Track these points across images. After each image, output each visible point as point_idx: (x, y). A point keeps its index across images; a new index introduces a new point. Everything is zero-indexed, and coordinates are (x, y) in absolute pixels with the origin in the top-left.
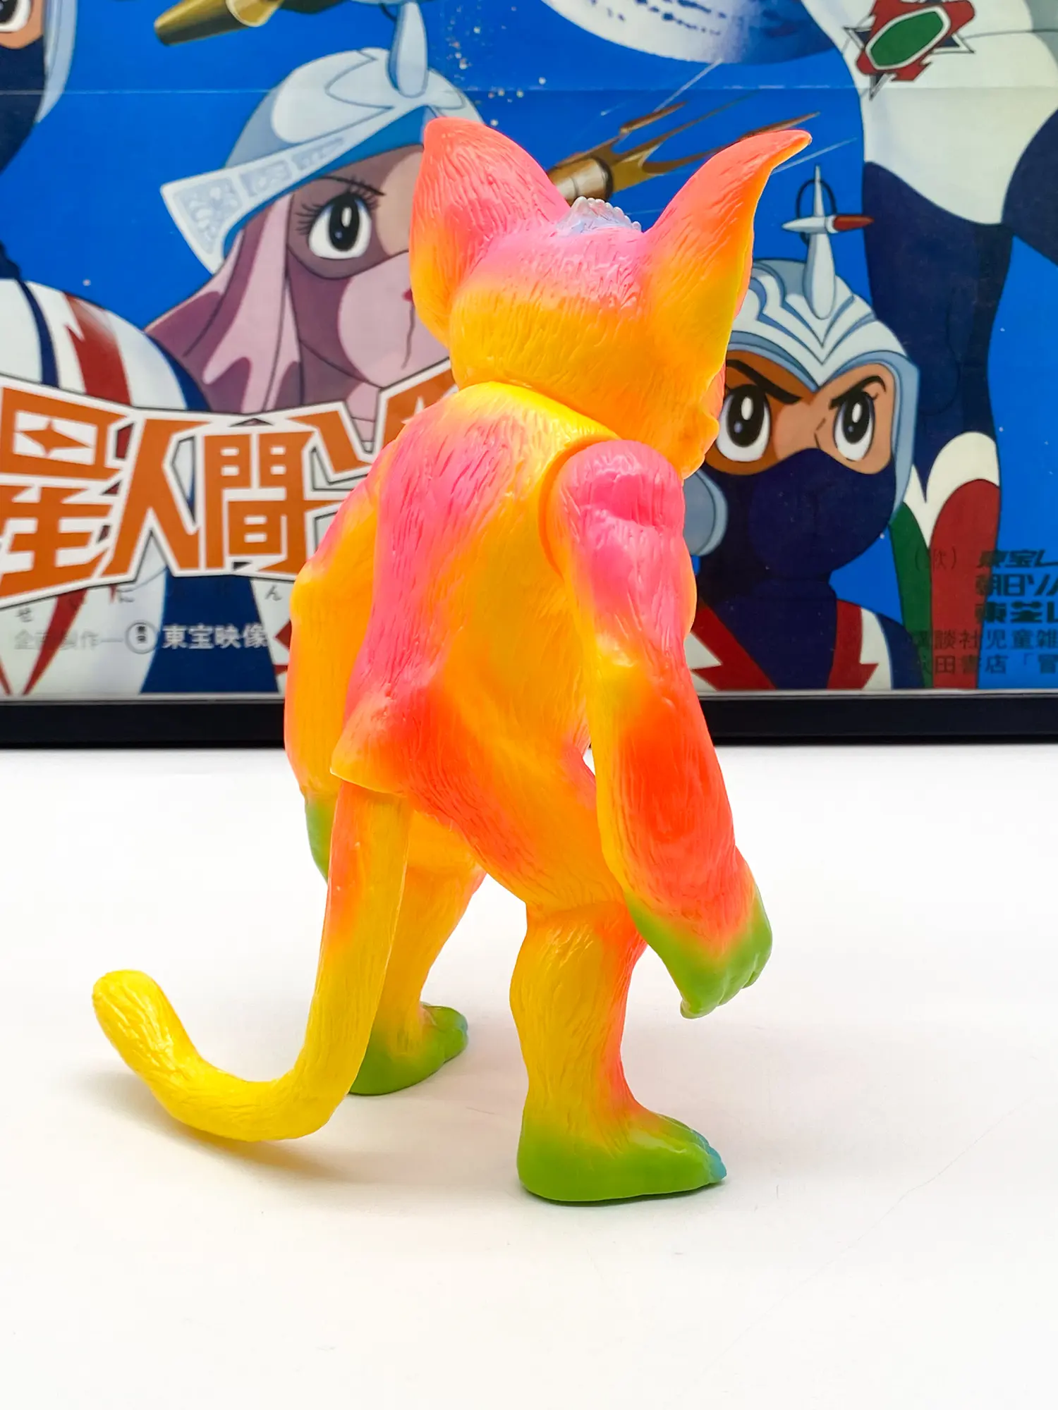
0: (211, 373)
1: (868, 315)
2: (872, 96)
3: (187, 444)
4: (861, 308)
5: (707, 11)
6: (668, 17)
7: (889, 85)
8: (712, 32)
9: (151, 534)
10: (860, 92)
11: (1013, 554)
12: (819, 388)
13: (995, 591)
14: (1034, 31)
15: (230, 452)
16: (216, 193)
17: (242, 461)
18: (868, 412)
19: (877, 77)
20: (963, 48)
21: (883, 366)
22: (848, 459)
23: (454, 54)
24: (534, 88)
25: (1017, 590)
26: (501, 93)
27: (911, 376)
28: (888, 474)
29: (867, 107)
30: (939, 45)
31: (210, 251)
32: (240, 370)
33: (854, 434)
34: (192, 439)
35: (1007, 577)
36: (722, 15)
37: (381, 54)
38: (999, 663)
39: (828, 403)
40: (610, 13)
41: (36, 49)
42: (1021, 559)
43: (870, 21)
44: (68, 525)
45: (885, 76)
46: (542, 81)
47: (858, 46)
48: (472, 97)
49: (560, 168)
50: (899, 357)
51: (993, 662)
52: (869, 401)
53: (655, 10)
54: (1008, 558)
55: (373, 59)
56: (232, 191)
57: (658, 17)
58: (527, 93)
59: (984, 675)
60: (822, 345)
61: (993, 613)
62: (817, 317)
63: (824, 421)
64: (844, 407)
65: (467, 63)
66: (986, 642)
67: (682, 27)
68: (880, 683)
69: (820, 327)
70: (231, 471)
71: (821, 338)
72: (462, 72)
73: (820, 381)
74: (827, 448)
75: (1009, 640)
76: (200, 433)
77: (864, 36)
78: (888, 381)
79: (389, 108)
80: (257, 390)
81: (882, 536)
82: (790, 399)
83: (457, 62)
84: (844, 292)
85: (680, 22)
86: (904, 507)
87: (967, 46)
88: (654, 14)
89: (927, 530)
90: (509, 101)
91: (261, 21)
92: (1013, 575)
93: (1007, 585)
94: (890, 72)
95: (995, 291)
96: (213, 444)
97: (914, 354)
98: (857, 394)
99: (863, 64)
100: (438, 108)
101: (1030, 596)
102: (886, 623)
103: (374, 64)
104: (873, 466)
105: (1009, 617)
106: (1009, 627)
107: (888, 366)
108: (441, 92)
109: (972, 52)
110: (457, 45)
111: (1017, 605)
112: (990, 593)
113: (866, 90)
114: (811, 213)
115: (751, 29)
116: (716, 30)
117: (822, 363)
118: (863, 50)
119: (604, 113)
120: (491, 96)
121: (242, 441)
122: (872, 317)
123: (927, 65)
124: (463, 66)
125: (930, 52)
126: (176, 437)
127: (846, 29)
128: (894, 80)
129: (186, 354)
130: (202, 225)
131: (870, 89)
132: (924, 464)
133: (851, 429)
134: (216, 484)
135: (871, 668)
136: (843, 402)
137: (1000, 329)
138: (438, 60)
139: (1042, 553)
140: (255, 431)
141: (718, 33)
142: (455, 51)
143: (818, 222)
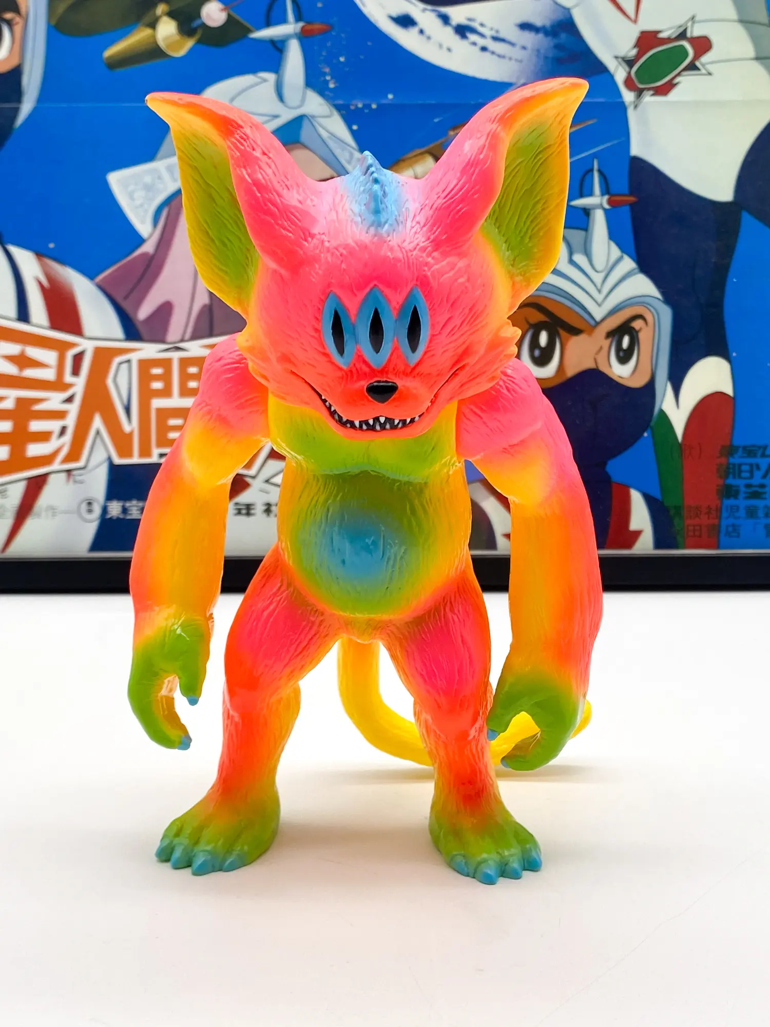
0: (144, 312)
1: (634, 269)
2: (636, 107)
3: (125, 366)
4: (629, 264)
5: (512, 44)
6: (484, 49)
7: (648, 98)
8: (516, 60)
9: (98, 433)
10: (627, 104)
11: (744, 448)
12: (598, 324)
13: (731, 476)
14: (757, 58)
15: (157, 371)
16: (148, 179)
17: (166, 378)
18: (634, 341)
19: (640, 93)
20: (703, 71)
21: (647, 308)
22: (620, 377)
23: (325, 76)
24: (384, 101)
25: (748, 475)
26: (360, 105)
27: (666, 314)
28: (649, 389)
29: (632, 116)
30: (686, 69)
31: (143, 222)
32: (165, 311)
33: (624, 357)
34: (129, 361)
35: (740, 465)
36: (524, 48)
37: (271, 77)
38: (735, 530)
39: (604, 334)
40: (441, 46)
41: (16, 74)
42: (750, 451)
43: (634, 52)
44: (36, 426)
45: (645, 92)
46: (390, 96)
47: (625, 70)
48: (338, 108)
49: (403, 160)
50: (657, 300)
51: (730, 529)
52: (635, 334)
53: (474, 44)
54: (741, 450)
55: (265, 80)
56: (160, 178)
57: (476, 49)
58: (379, 106)
59: (723, 539)
60: (599, 291)
61: (729, 492)
62: (596, 271)
63: (601, 348)
64: (616, 338)
65: (334, 83)
66: (724, 514)
67: (494, 57)
68: (645, 545)
69: (598, 278)
70: (157, 385)
71: (599, 287)
72: (331, 90)
73: (598, 318)
74: (603, 368)
75: (742, 513)
76: (135, 357)
77: (630, 63)
78: (649, 318)
79: (276, 117)
80: (178, 324)
81: (646, 434)
82: (575, 331)
83: (327, 82)
84: (616, 252)
85: (493, 53)
86: (662, 413)
87: (705, 69)
88: (473, 47)
89: (679, 429)
90: (366, 111)
91: (182, 53)
92: (745, 464)
93: (740, 471)
94: (649, 89)
95: (727, 251)
96: (145, 365)
97: (668, 299)
98: (626, 328)
99: (629, 83)
100: (313, 117)
101: (757, 479)
102: (650, 500)
103: (264, 84)
104: (638, 382)
105: (742, 496)
106: (742, 502)
107: (648, 306)
108: (315, 104)
109: (710, 74)
110: (327, 70)
111: (748, 486)
112: (727, 477)
113: (631, 103)
114: (591, 194)
115: (546, 58)
116: (519, 58)
117: (599, 305)
118: (629, 73)
119: (436, 120)
120: (352, 108)
121: (166, 364)
122: (637, 271)
123: (676, 84)
124: (332, 86)
125: (679, 74)
126: (117, 360)
127: (616, 57)
128: (653, 95)
129: (126, 298)
130: (138, 202)
131: (634, 102)
132: (676, 380)
133: (621, 354)
134: (146, 395)
135: (637, 534)
136: (616, 333)
137: (733, 279)
138: (313, 81)
139: (765, 447)
140: (176, 356)
141: (521, 61)
142: (325, 74)
143: (596, 200)
